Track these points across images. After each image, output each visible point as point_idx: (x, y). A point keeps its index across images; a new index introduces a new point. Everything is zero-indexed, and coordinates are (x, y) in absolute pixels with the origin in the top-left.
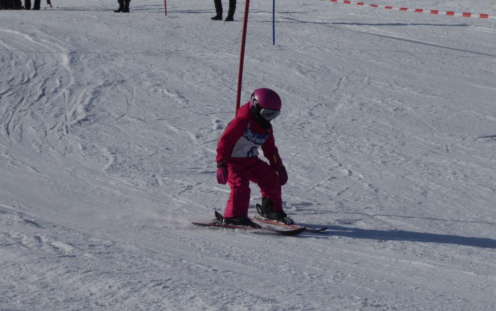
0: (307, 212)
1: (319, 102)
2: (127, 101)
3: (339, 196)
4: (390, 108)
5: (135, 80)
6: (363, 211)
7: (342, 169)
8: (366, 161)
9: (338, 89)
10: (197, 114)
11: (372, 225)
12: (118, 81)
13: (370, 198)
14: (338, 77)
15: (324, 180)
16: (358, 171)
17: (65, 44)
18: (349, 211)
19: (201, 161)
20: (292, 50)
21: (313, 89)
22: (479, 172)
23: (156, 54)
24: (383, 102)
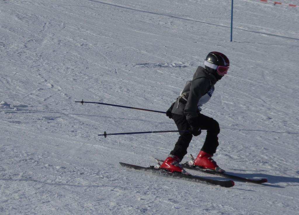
0: (24, 112)
1: (31, 39)
3: (45, 101)
4: (78, 43)
6: (61, 111)
7: (47, 83)
8: (63, 78)
9: (43, 30)
11: (67, 121)
13: (66, 103)
14: (44, 22)
15: (36, 90)
16: (58, 85)
18: (52, 111)
20: (13, 3)
22: (136, 87)
24: (74, 39)
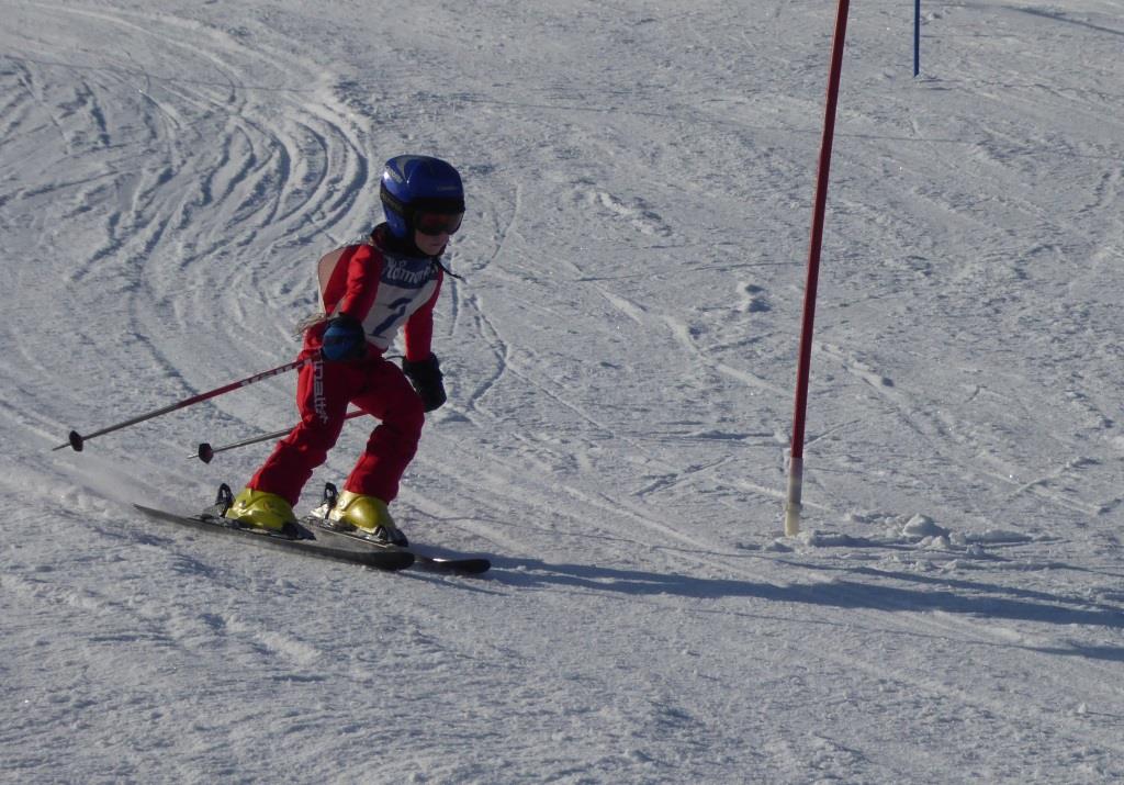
1: (1044, 241)
2: (497, 224)
3: (1106, 515)
5: (521, 167)
7: (1113, 436)
9: (1097, 205)
10: (693, 267)
12: (471, 168)
14: (1099, 168)
15: (1062, 467)
17: (327, 58)
19: (702, 403)
20: (968, 91)
21: (1028, 203)
23: (583, 93)
